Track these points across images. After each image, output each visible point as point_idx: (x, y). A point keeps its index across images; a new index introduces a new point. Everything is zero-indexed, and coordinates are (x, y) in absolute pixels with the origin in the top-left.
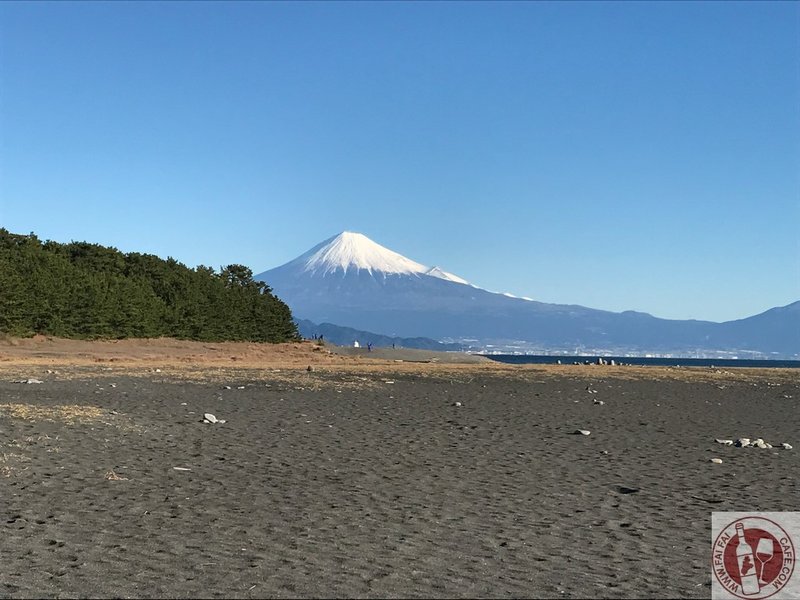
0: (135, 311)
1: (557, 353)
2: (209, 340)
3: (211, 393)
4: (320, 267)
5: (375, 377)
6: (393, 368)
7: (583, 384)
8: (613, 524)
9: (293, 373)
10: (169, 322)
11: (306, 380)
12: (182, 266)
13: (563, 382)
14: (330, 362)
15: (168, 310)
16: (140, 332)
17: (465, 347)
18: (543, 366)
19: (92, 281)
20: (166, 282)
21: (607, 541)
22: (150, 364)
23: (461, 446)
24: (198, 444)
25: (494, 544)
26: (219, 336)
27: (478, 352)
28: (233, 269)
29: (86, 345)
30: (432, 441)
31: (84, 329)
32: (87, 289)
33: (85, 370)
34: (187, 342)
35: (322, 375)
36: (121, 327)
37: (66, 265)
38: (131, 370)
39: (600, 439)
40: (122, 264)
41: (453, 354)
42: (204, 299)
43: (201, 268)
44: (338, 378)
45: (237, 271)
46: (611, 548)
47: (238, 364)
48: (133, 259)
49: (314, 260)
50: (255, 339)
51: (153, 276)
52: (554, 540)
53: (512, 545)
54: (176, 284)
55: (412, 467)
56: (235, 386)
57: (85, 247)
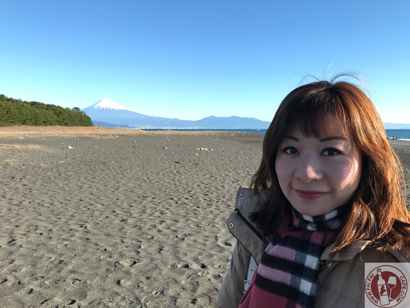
0: (50, 119)
1: (157, 128)
2: (70, 126)
3: (70, 140)
4: (98, 108)
5: (113, 135)
6: (118, 133)
7: (164, 136)
8: (175, 172)
9: (92, 135)
10: (59, 122)
11: (95, 136)
12: (62, 108)
13: (159, 136)
14: (102, 131)
15: (58, 119)
16: (51, 124)
17: (136, 127)
18: (155, 132)
19: (37, 111)
20: (57, 112)
21: (173, 176)
22: (54, 133)
23: (136, 153)
24: (66, 154)
25: (146, 179)
26: (72, 125)
27: (139, 129)
28: (75, 108)
29: (37, 128)
30: (129, 152)
31: (36, 124)
32: (36, 113)
33: (36, 134)
34: (64, 127)
35: (100, 135)
36: (46, 123)
37: (30, 107)
38: (49, 134)
39: (170, 150)
40: (45, 107)
41: (133, 129)
42: (68, 116)
43: (67, 108)
44: (104, 136)
45: (77, 109)
46: (175, 178)
47: (78, 132)
48: (48, 106)
49: (96, 106)
50: (82, 126)
51: (54, 110)
52: (161, 176)
53: (150, 179)
54: (60, 112)
55: (124, 159)
56: (77, 138)
57: (35, 102)
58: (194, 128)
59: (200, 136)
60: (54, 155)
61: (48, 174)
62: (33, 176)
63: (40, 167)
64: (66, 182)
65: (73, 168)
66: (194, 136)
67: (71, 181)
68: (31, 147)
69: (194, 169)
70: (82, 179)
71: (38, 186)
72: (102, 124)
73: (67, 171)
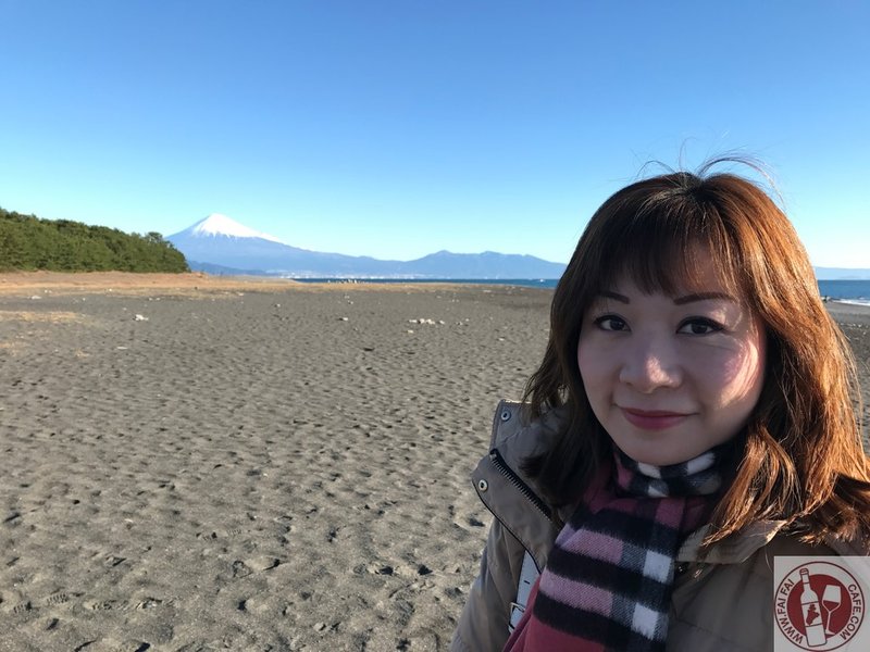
0: (97, 257)
1: (327, 277)
2: (140, 272)
3: (140, 303)
4: (201, 233)
5: (233, 292)
6: (242, 287)
7: (342, 294)
8: (363, 369)
9: (187, 290)
10: (116, 262)
11: (194, 294)
12: (123, 233)
13: (331, 293)
14: (209, 283)
15: (115, 257)
16: (100, 268)
17: (281, 274)
18: (321, 284)
19: (70, 240)
20: (114, 241)
21: (360, 378)
22: (105, 286)
23: (281, 329)
24: (132, 333)
25: (302, 384)
26: (145, 270)
27: (287, 278)
28: (152, 234)
29: (70, 276)
30: (266, 327)
31: (67, 266)
32: (68, 245)
33: (67, 290)
34: (128, 274)
35: (204, 291)
36: (89, 266)
37: (55, 232)
38: (96, 290)
39: (353, 322)
40: (88, 231)
41: (275, 278)
42: (135, 250)
43: (134, 234)
44: (212, 292)
45: (154, 235)
46: (363, 382)
47: (157, 286)
48: (94, 229)
49: (197, 229)
50: (165, 271)
51: (107, 238)
52: (333, 379)
53: (311, 384)
54: (119, 242)
55: (254, 342)
56: (154, 298)
57: (66, 222)
58: (406, 277)
59: (418, 294)
60: (105, 334)
61: (93, 374)
62: (61, 378)
63: (76, 358)
64: (131, 391)
65: (147, 361)
66: (404, 293)
67: (142, 388)
68: (57, 316)
69: (404, 363)
70: (165, 384)
71: (70, 400)
72: (207, 268)
73: (133, 368)
